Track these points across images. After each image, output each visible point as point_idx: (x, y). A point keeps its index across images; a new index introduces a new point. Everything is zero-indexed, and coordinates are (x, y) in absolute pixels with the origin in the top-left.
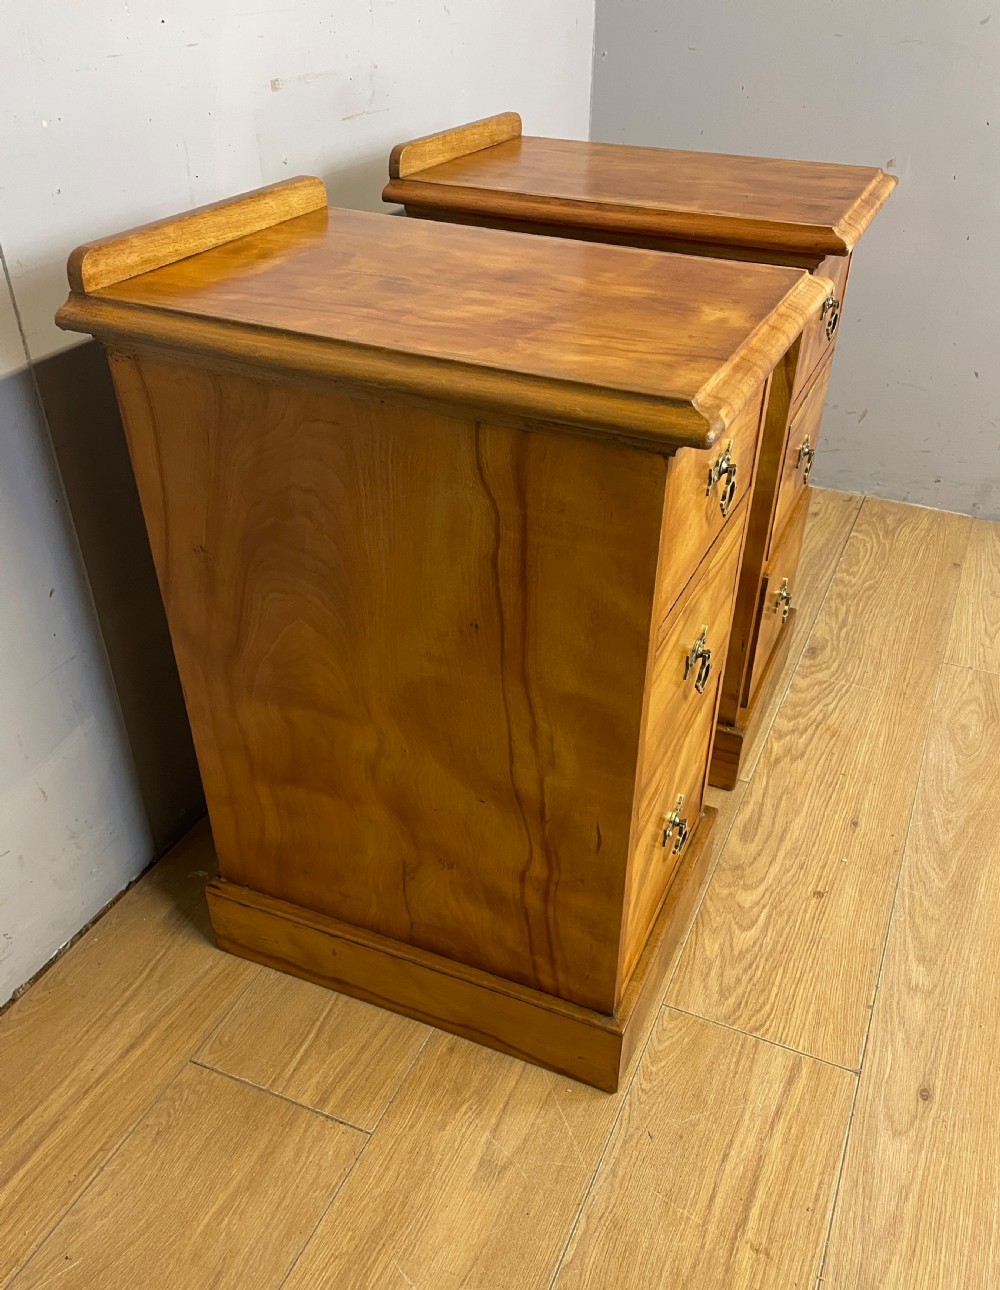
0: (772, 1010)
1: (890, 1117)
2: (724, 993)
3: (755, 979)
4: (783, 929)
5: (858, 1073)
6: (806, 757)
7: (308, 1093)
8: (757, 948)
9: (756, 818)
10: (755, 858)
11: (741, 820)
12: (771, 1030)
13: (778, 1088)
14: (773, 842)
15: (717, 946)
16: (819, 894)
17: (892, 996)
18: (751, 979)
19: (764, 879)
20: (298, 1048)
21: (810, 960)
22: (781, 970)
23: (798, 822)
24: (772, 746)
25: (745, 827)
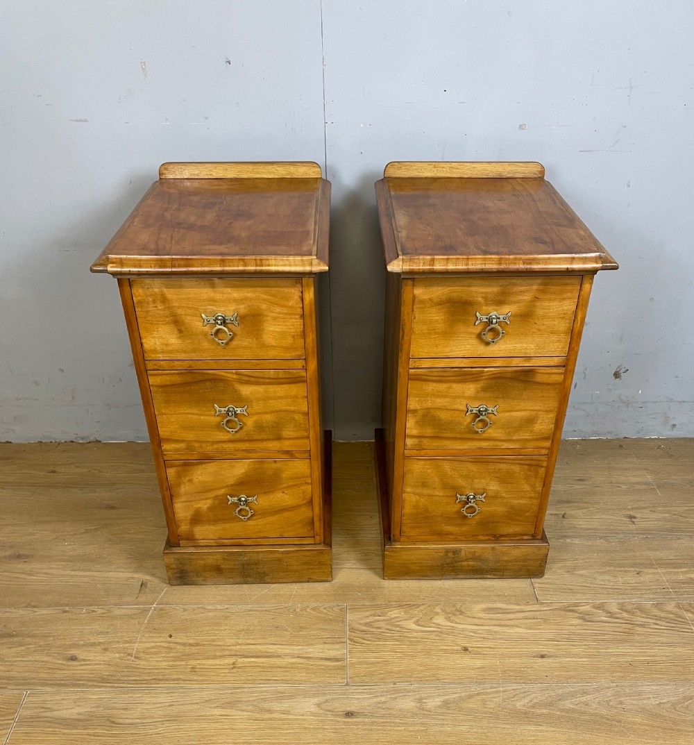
0: (368, 644)
1: (327, 701)
4: (427, 639)
5: (347, 685)
8: (405, 631)
10: (473, 617)
11: (499, 605)
12: (355, 646)
13: (321, 655)
14: (494, 622)
16: (465, 649)
18: (383, 632)
19: (460, 624)
22: (398, 643)
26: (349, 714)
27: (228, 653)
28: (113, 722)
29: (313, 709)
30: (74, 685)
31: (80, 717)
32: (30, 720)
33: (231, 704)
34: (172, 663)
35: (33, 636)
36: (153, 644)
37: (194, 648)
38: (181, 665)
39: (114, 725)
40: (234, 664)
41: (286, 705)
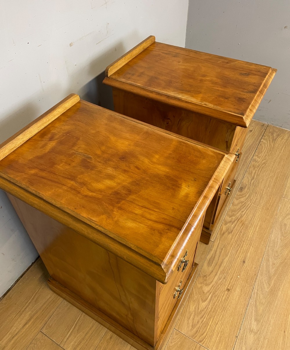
0: (207, 335)
2: (193, 326)
3: (203, 322)
4: (215, 303)
6: (232, 233)
7: (70, 348)
8: (206, 310)
9: (213, 256)
10: (211, 273)
11: (208, 257)
12: (205, 342)
14: (217, 267)
15: (194, 307)
16: (228, 290)
17: (244, 333)
18: (202, 322)
19: (212, 281)
20: (69, 331)
21: (222, 316)
22: (212, 319)
23: (227, 259)
24: (223, 227)
25: (210, 260)
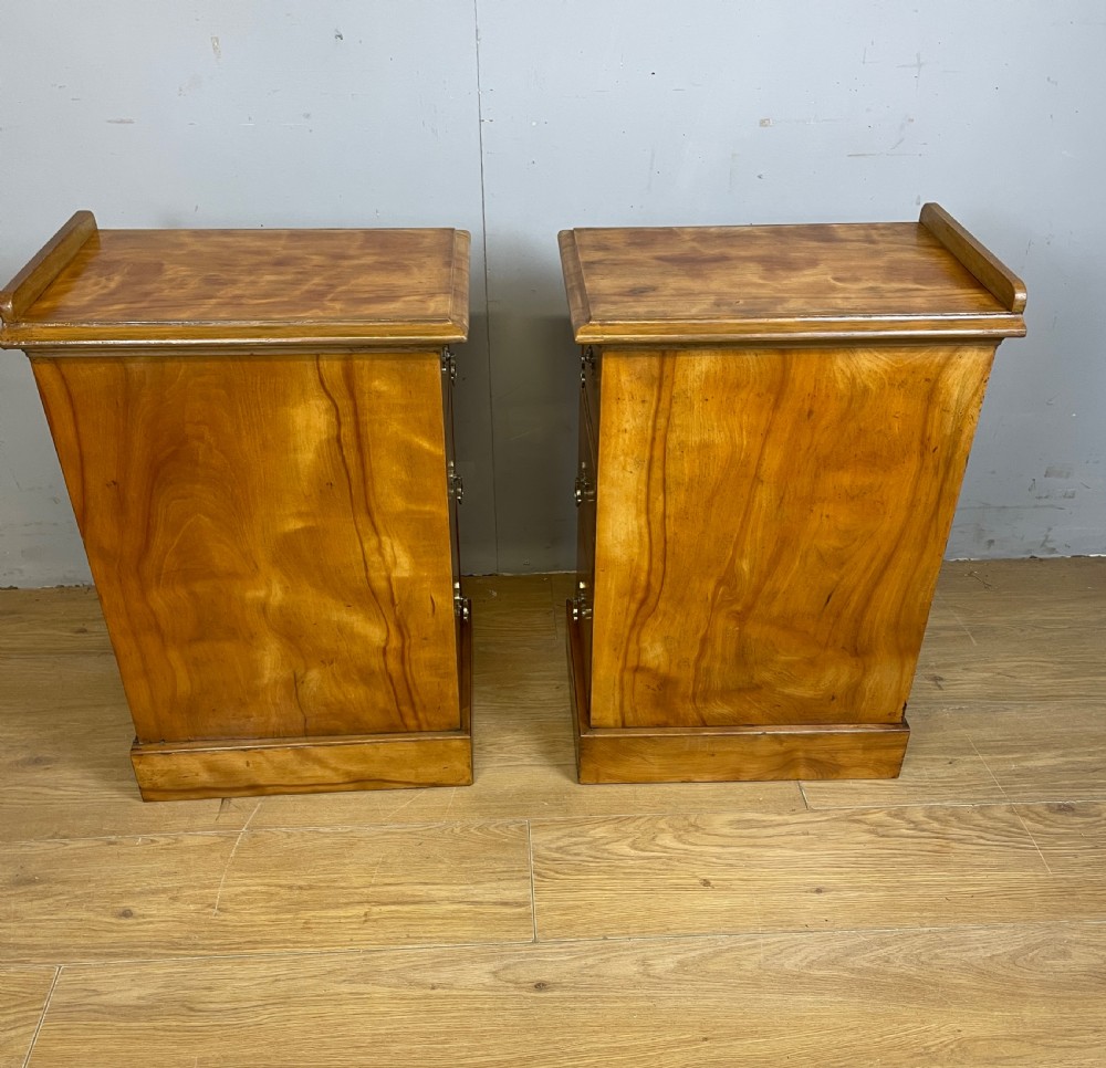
0: (562, 879)
1: (506, 967)
3: (586, 863)
4: (650, 869)
5: (535, 942)
8: (617, 857)
9: (765, 824)
10: (715, 835)
11: (753, 815)
12: (543, 883)
13: (494, 898)
14: (746, 841)
15: (604, 834)
16: (706, 883)
26: (540, 986)
27: (357, 898)
28: (191, 1009)
29: (488, 980)
30: (130, 955)
31: (142, 1002)
32: (67, 1010)
33: (366, 978)
34: (274, 917)
35: (64, 882)
36: (244, 889)
37: (304, 892)
38: (287, 919)
39: (192, 1013)
40: (366, 915)
41: (445, 975)
